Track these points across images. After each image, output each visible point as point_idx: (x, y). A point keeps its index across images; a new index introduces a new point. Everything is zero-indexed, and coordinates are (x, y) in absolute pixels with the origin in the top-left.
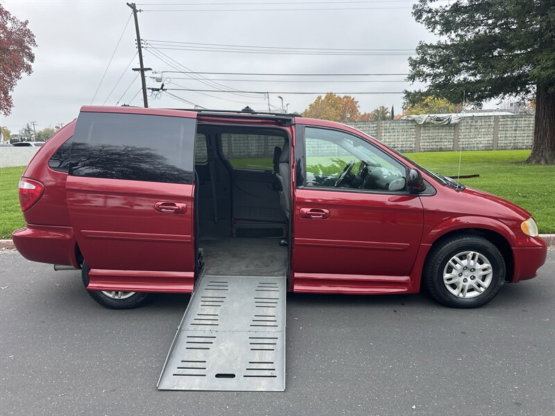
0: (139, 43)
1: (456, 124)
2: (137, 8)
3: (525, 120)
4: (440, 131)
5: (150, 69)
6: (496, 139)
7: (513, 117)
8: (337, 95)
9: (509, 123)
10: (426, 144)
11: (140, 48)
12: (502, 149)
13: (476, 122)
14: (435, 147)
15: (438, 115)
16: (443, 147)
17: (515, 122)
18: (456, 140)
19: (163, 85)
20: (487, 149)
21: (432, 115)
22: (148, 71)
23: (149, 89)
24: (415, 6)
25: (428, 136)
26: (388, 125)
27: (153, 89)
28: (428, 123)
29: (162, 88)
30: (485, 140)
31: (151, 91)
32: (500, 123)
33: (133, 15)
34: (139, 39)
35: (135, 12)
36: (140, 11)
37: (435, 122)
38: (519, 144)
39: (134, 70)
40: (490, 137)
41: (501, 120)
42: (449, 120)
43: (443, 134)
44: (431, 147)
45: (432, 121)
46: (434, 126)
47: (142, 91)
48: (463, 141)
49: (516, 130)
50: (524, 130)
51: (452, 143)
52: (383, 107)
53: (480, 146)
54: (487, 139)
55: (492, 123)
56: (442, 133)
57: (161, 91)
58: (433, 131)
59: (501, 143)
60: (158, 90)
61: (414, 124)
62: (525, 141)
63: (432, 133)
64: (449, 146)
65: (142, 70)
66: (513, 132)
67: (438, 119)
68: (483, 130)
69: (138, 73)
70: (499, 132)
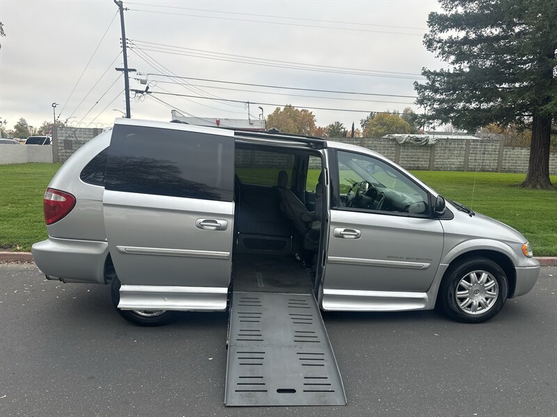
0: (124, 43)
1: (432, 145)
2: (124, 7)
3: (492, 145)
4: (418, 151)
5: (134, 70)
6: (466, 161)
7: (482, 141)
8: (296, 108)
9: (478, 146)
10: (405, 162)
11: (124, 47)
12: (472, 171)
13: (450, 144)
14: (412, 165)
15: (417, 136)
16: (420, 166)
17: (483, 147)
18: (431, 160)
19: (148, 88)
20: (459, 169)
21: (411, 135)
22: (132, 72)
23: (133, 90)
24: (426, 36)
25: (407, 155)
26: (370, 142)
27: (137, 92)
28: (408, 143)
29: (146, 91)
30: (457, 161)
31: (134, 92)
32: (471, 146)
33: (119, 12)
34: (124, 38)
35: (121, 9)
36: (126, 9)
37: (414, 142)
38: (487, 167)
39: (117, 69)
40: (462, 159)
41: (472, 143)
42: (427, 141)
43: (421, 154)
44: (409, 165)
45: (411, 141)
46: (413, 146)
47: (124, 92)
48: (438, 161)
49: (484, 154)
50: (491, 154)
51: (428, 163)
52: (338, 123)
53: (453, 166)
54: (459, 160)
55: (464, 146)
56: (419, 153)
57: (145, 93)
58: (411, 150)
59: (471, 165)
60: (142, 92)
61: (395, 143)
62: (492, 164)
63: (411, 152)
64: (425, 166)
65: (126, 70)
66: (482, 155)
67: (417, 140)
68: (456, 152)
69: (122, 74)
70: (470, 155)
